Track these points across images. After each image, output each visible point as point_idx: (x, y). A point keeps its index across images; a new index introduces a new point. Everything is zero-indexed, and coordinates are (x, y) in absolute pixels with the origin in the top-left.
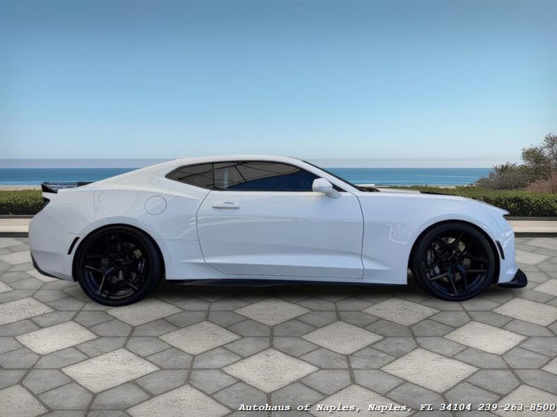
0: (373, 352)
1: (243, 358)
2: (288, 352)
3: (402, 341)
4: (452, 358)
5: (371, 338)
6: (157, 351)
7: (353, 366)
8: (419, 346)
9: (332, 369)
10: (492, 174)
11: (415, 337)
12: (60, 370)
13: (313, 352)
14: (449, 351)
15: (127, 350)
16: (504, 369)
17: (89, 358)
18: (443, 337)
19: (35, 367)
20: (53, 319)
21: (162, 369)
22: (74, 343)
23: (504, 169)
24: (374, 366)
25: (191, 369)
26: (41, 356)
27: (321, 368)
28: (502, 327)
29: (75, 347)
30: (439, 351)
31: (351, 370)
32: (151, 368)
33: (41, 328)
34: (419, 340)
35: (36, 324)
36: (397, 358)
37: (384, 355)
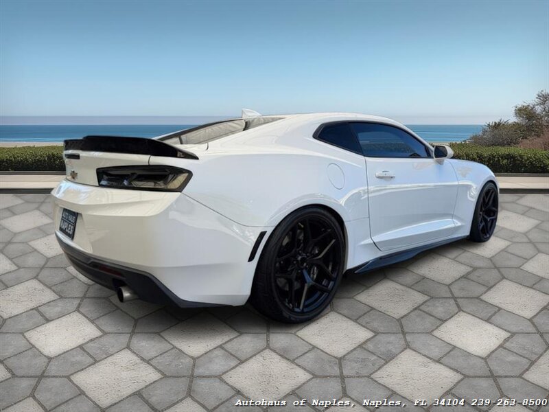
0: (363, 355)
1: (242, 362)
2: (284, 354)
3: (392, 338)
4: (439, 361)
5: (363, 334)
6: (159, 352)
7: (345, 373)
8: (408, 346)
9: (326, 377)
10: (485, 131)
11: (404, 333)
12: (68, 377)
13: (307, 355)
14: (436, 353)
15: (131, 350)
16: (487, 377)
17: (95, 362)
18: (430, 333)
19: (45, 374)
20: (58, 309)
21: (165, 376)
22: (80, 341)
23: (497, 126)
24: (365, 372)
25: (192, 377)
26: (50, 359)
27: (315, 376)
28: (488, 320)
29: (81, 347)
30: (426, 353)
31: (342, 378)
32: (154, 376)
33: (48, 321)
34: (409, 338)
35: (42, 316)
36: (387, 363)
37: (375, 357)
